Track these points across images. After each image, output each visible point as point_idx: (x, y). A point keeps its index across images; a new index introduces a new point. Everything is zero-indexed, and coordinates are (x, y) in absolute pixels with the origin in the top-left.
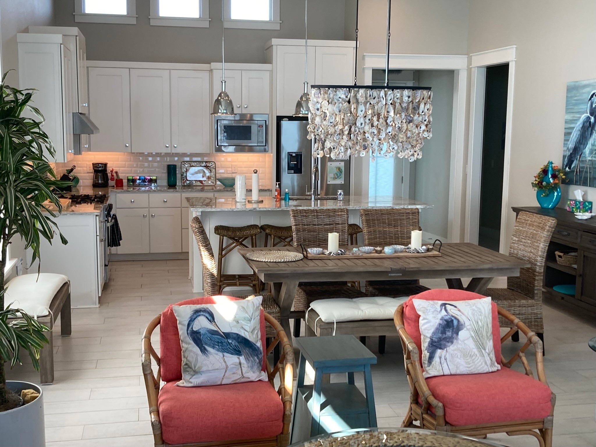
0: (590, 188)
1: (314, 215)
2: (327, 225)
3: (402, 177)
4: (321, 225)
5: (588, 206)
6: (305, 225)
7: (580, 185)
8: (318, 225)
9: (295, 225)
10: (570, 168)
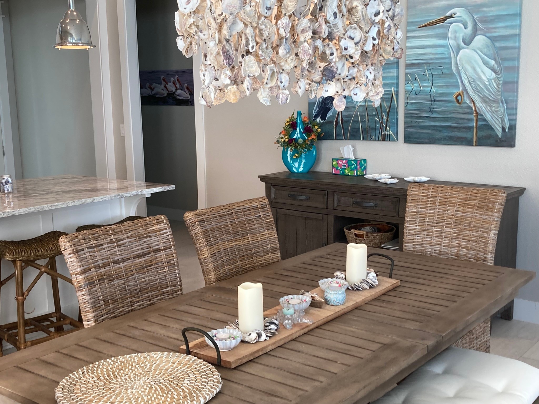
0: (365, 142)
1: (111, 242)
2: (139, 256)
3: (3, 147)
4: (129, 259)
5: (353, 164)
6: (100, 267)
7: (345, 139)
8: (124, 260)
9: (83, 272)
10: (323, 118)
